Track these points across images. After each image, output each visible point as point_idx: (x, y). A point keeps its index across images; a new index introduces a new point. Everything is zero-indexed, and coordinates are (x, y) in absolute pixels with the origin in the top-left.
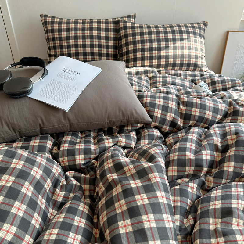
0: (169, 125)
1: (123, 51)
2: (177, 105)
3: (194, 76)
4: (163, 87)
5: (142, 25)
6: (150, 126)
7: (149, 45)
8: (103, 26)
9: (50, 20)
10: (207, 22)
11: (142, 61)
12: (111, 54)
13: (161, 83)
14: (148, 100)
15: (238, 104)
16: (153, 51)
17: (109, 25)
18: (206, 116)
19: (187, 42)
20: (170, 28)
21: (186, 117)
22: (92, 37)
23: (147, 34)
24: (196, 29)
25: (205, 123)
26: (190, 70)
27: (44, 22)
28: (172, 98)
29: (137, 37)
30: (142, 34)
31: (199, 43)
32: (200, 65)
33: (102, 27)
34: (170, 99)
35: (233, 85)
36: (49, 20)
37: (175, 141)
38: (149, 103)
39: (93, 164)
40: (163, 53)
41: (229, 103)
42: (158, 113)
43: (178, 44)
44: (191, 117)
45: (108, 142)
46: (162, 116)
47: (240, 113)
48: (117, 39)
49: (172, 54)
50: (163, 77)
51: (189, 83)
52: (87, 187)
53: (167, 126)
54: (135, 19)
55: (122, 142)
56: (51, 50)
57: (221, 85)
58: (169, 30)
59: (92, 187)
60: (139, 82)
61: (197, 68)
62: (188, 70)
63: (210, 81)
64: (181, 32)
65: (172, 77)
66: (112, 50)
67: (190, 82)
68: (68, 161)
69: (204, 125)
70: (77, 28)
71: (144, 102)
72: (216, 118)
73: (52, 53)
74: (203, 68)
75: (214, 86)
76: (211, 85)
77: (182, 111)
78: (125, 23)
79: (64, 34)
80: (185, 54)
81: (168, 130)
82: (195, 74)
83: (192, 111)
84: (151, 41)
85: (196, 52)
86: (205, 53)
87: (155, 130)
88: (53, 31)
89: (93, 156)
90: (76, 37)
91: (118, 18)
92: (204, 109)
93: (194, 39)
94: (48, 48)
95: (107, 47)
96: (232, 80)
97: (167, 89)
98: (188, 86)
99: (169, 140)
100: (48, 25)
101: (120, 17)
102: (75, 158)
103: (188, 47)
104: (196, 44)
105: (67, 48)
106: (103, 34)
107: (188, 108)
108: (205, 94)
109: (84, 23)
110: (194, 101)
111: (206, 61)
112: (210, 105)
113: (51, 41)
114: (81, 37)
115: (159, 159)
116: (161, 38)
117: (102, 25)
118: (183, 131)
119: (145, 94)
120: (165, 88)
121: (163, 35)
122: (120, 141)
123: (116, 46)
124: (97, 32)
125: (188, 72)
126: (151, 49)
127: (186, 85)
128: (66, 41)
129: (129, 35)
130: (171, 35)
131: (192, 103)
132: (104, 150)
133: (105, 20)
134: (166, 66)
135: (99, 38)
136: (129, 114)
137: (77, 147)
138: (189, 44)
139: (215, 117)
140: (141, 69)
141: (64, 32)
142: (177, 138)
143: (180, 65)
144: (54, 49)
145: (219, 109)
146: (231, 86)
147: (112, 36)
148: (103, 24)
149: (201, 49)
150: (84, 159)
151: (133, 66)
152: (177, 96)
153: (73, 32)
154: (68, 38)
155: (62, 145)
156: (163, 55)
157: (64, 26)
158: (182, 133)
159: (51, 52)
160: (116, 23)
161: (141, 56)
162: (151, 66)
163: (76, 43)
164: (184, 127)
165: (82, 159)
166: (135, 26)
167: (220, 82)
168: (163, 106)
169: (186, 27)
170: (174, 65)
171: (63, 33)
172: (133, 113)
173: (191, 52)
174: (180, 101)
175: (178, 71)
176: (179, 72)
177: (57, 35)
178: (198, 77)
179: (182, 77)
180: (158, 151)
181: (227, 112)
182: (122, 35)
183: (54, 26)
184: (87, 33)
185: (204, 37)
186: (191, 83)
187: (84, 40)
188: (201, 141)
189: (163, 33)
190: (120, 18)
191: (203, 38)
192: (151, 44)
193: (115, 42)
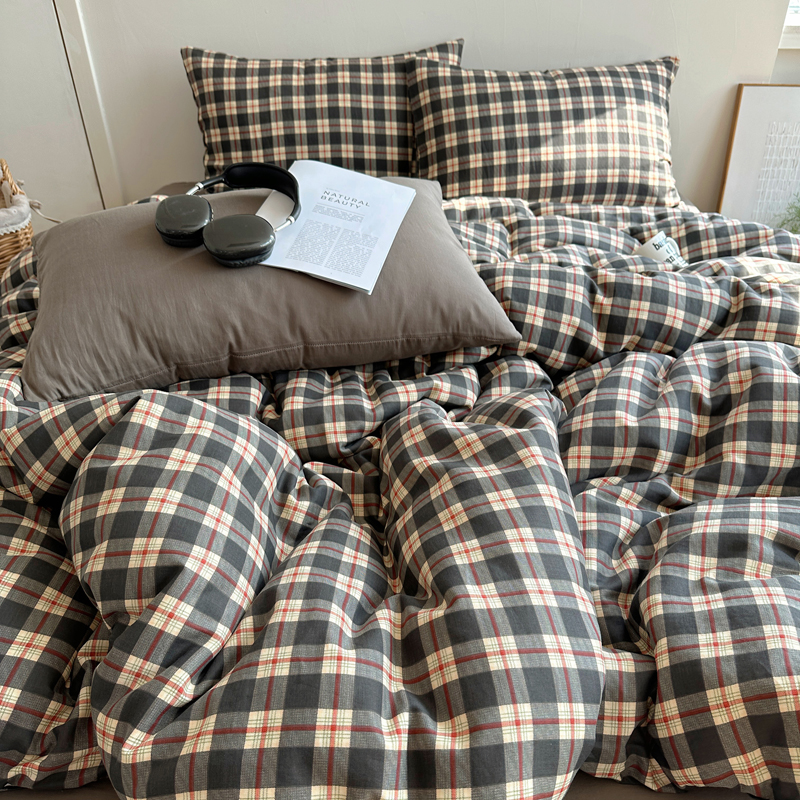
0: (566, 347)
1: (429, 152)
2: (587, 294)
3: (639, 219)
4: (549, 250)
5: (483, 72)
6: (514, 352)
7: (505, 132)
8: (366, 78)
9: (211, 65)
10: (676, 59)
11: (486, 180)
12: (392, 161)
13: (543, 241)
14: (509, 282)
15: (757, 289)
16: (516, 148)
17: (385, 75)
18: (668, 322)
19: (616, 121)
20: (565, 81)
21: (614, 326)
22: (334, 113)
23: (498, 98)
24: (643, 82)
25: (665, 342)
26: (626, 203)
27: (194, 70)
28: (575, 275)
29: (468, 108)
30: (483, 99)
31: (651, 123)
32: (657, 189)
33: (363, 82)
34: (570, 279)
35: (750, 242)
36: (207, 63)
37: (582, 389)
38: (511, 290)
39: (370, 446)
40: (547, 153)
41: (734, 287)
42: (536, 315)
43: (590, 125)
44: (625, 324)
45: (406, 392)
46: (548, 323)
47: (762, 312)
48: (409, 116)
49: (574, 156)
50: (548, 223)
51: (622, 239)
52: (359, 499)
53: (561, 351)
54: (460, 55)
55: (441, 391)
56: (216, 155)
57: (714, 241)
58: (562, 84)
59: (372, 497)
60: (479, 238)
61: (648, 198)
62: (619, 202)
63: (683, 233)
64: (598, 91)
65: (573, 222)
66: (396, 149)
67: (625, 237)
68: (307, 437)
69: (662, 348)
70: (291, 86)
71: (497, 287)
72: (697, 326)
73: (216, 163)
74: (664, 196)
75: (695, 246)
76: (685, 243)
77: (601, 309)
78: (431, 69)
79: (253, 106)
80: (610, 155)
81: (565, 363)
82: (641, 214)
83: (628, 308)
84: (509, 119)
85: (644, 149)
86: (670, 153)
87: (527, 363)
88: (219, 96)
89: (368, 425)
90: (288, 115)
91: (409, 53)
92: (661, 303)
93: (638, 112)
94: (205, 149)
95: (381, 140)
96: (747, 229)
97: (560, 255)
98: (621, 246)
99: (567, 388)
100: (205, 81)
101: (417, 50)
102: (323, 429)
103: (621, 134)
104: (642, 124)
105: (264, 148)
106: (367, 102)
107: (619, 301)
108: (669, 266)
109: (310, 70)
110: (635, 282)
111: (675, 174)
112: (679, 293)
113: (214, 128)
114: (303, 114)
115: (543, 419)
116: (540, 109)
117: (363, 74)
118: (606, 361)
119: (500, 266)
120: (554, 252)
121: (547, 101)
122: (436, 389)
123: (406, 137)
124: (348, 96)
125: (620, 209)
126: (511, 144)
127: (613, 243)
128: (258, 127)
129: (443, 104)
130: (569, 99)
131: (630, 287)
132: (394, 412)
133: (373, 59)
134: (557, 192)
135: (357, 113)
136: (460, 317)
137: (326, 402)
138: (622, 126)
139: (692, 324)
140: (483, 203)
141: (252, 99)
142: (589, 382)
143: (597, 189)
144: (224, 151)
145: (702, 301)
146: (743, 244)
147: (394, 107)
148: (366, 71)
149: (658, 139)
150: (348, 432)
151: (457, 194)
152: (587, 269)
153: (280, 98)
154: (265, 118)
155: (288, 400)
156: (547, 162)
157: (252, 83)
158: (601, 367)
159: (214, 160)
160: (406, 67)
161: (480, 164)
162: (511, 193)
163: (289, 132)
164: (607, 354)
165: (341, 432)
166: (461, 77)
167: (712, 233)
168: (550, 296)
169: (614, 74)
170: (579, 191)
171: (249, 102)
172: (469, 316)
173: (628, 151)
174: (596, 281)
175: (592, 207)
176: (594, 209)
177: (231, 108)
178: (649, 221)
179: (603, 223)
180: (538, 403)
181: (728, 312)
182: (423, 103)
183: (222, 83)
184: (322, 101)
185: (667, 105)
186: (628, 240)
187: (311, 122)
188: (656, 385)
189: (545, 94)
190: (416, 53)
191: (663, 109)
192: (509, 127)
193: (402, 125)
